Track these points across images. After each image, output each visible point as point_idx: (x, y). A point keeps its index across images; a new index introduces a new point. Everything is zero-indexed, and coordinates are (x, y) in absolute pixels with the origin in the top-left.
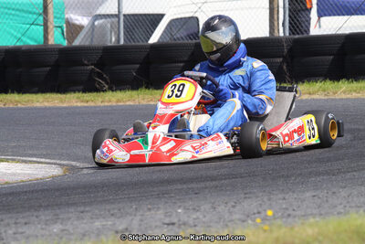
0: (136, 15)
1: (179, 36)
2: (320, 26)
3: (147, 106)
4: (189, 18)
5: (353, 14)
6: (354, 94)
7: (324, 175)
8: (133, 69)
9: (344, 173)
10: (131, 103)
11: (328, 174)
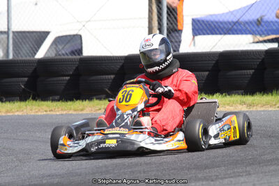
0: (24, 32)
1: (64, 52)
2: (194, 45)
3: (34, 116)
4: (74, 35)
5: (225, 34)
6: (228, 107)
7: (203, 180)
8: (22, 82)
9: (222, 179)
10: (20, 114)
11: (207, 180)
